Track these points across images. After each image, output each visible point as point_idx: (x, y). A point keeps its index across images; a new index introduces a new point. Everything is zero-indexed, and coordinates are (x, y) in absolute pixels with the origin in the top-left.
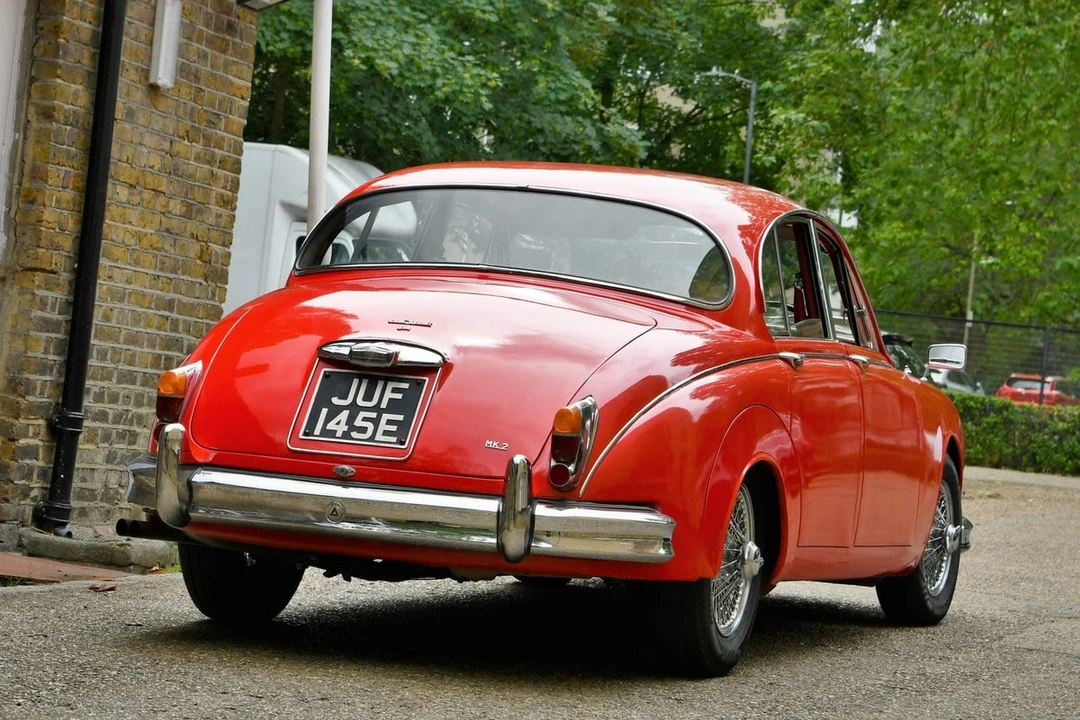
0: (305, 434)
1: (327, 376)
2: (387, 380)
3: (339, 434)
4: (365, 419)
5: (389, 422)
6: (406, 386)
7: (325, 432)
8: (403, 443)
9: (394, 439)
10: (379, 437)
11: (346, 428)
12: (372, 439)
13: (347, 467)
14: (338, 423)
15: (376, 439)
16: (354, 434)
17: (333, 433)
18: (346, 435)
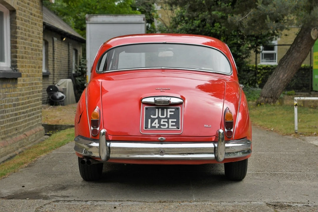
0: (146, 128)
1: (146, 109)
2: (167, 108)
3: (157, 127)
4: (164, 122)
5: (172, 122)
6: (174, 110)
7: (152, 127)
8: (179, 128)
9: (175, 127)
10: (170, 127)
11: (158, 125)
12: (168, 127)
13: (163, 138)
14: (155, 124)
15: (170, 128)
16: (162, 127)
17: (155, 127)
18: (159, 127)
